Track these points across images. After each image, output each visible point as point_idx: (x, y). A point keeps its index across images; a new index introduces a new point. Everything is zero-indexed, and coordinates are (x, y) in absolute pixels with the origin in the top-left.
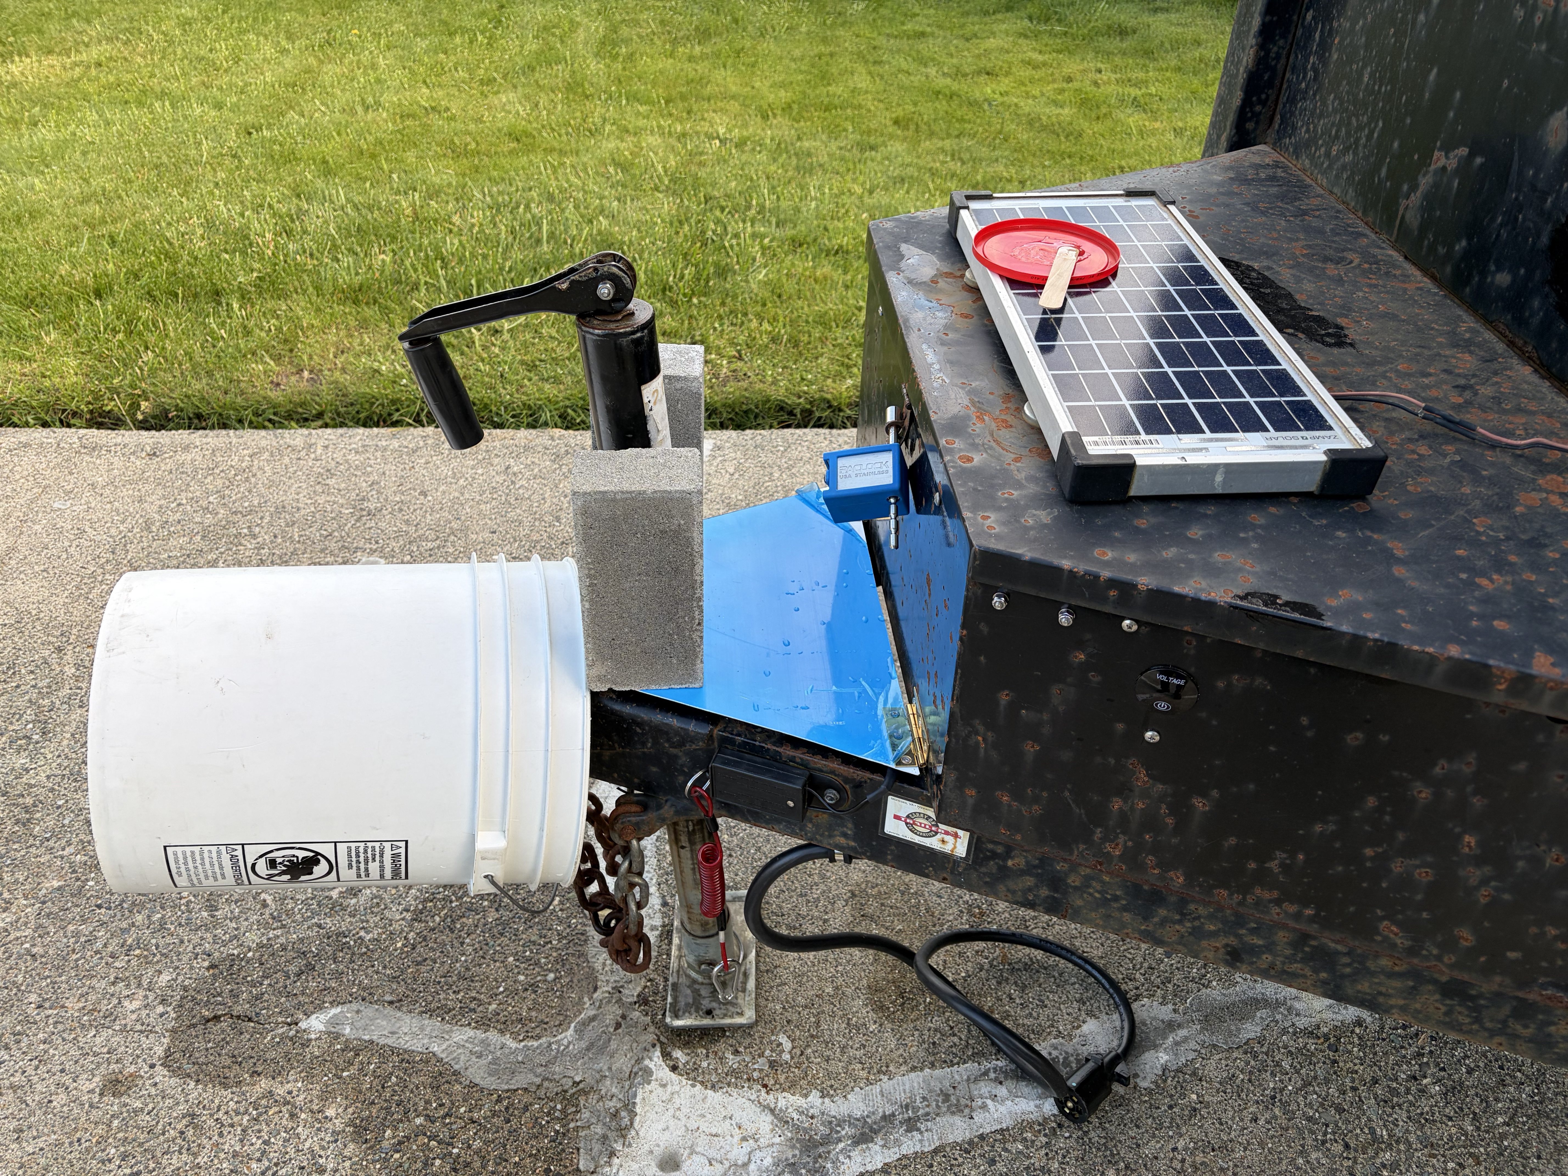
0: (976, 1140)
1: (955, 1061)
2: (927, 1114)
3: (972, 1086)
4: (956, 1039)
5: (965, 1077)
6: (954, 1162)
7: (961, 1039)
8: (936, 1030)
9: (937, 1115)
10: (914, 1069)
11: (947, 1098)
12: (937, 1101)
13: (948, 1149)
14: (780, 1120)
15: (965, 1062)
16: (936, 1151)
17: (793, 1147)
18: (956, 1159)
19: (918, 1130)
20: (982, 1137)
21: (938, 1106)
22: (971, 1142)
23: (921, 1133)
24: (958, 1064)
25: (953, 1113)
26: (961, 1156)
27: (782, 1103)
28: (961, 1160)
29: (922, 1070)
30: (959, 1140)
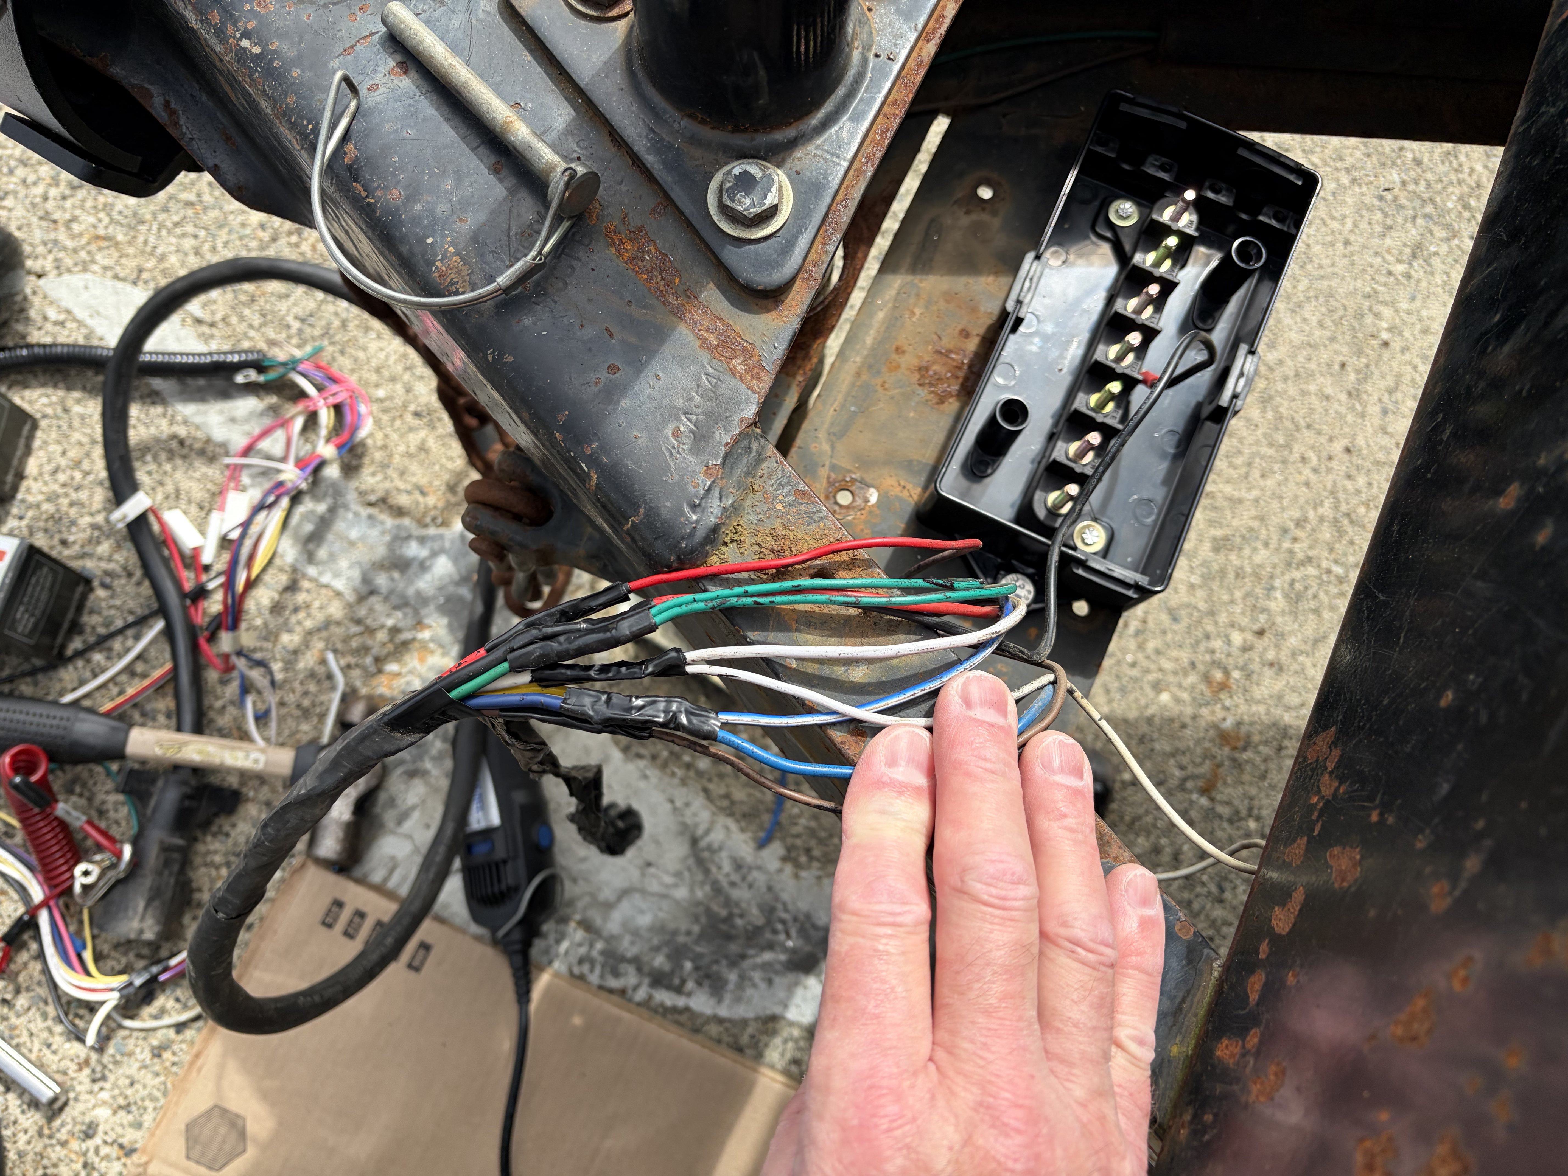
17: (696, 919)
27: (716, 837)
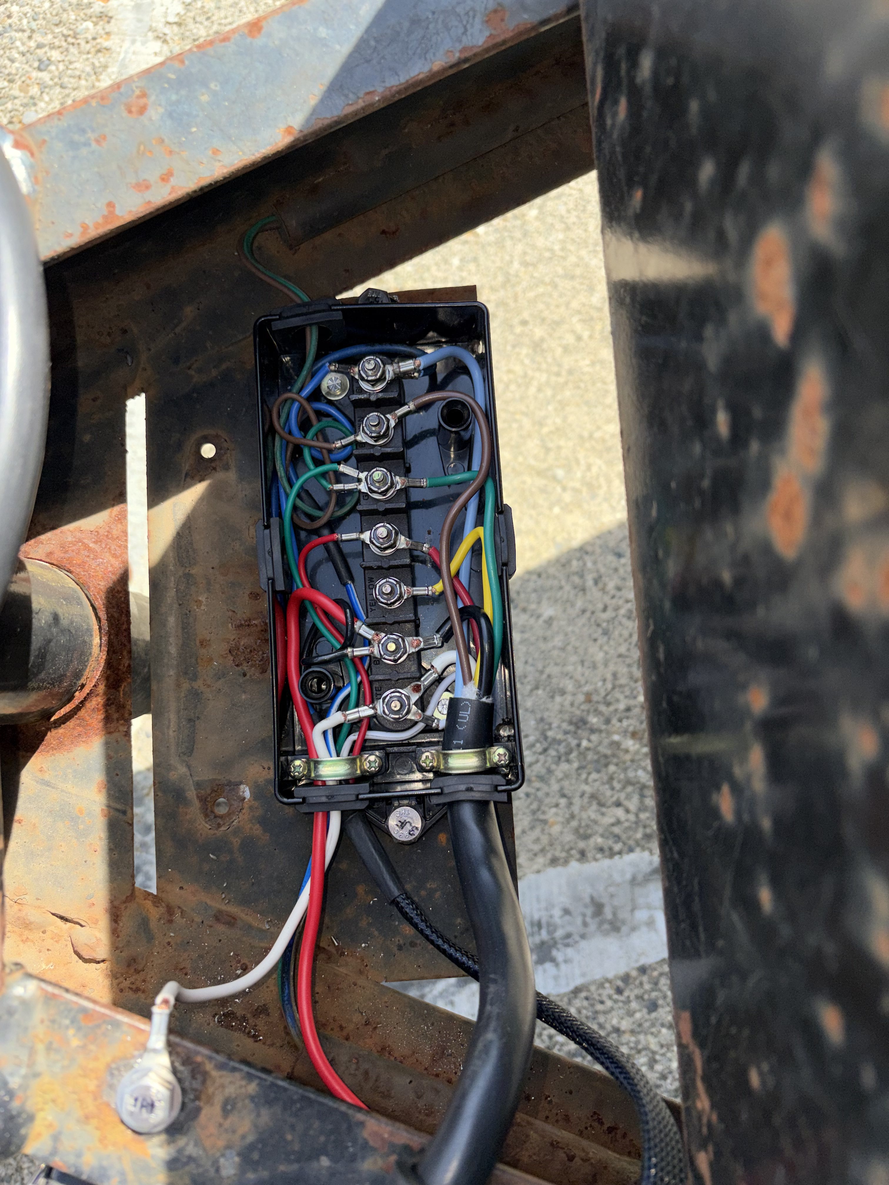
0: (634, 973)
1: (617, 847)
2: (568, 936)
3: (638, 891)
4: (620, 812)
5: (628, 876)
6: (599, 1007)
7: (627, 811)
8: (593, 796)
9: (583, 936)
10: (554, 862)
11: (598, 908)
12: (584, 915)
13: (593, 988)
15: (631, 850)
16: (576, 991)
18: (602, 1002)
19: (553, 960)
20: (643, 970)
21: (585, 924)
22: (626, 978)
23: (557, 965)
24: (620, 853)
25: (606, 934)
26: (610, 997)
28: (609, 1003)
29: (566, 862)
30: (610, 975)
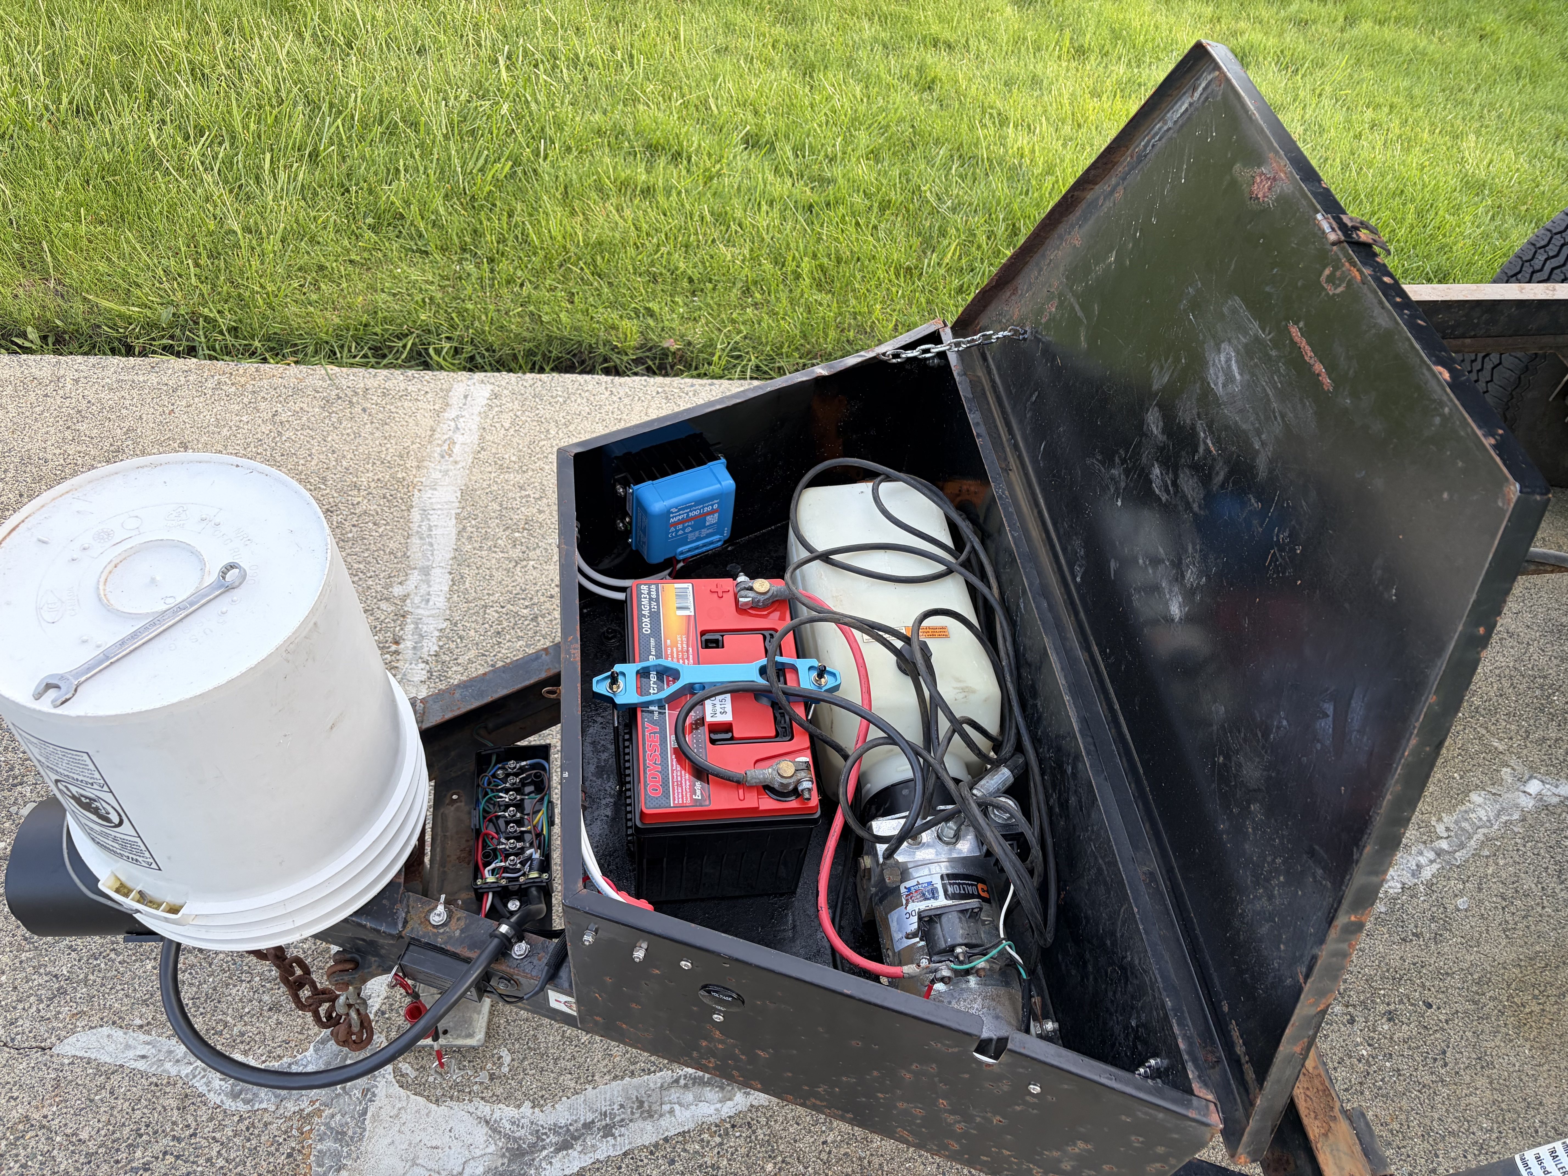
0: (661, 1142)
1: (652, 1069)
2: (622, 1120)
3: (664, 1093)
5: (659, 1085)
6: (640, 1163)
9: (631, 1121)
10: (615, 1078)
11: (641, 1103)
12: (632, 1108)
13: (636, 1152)
14: (494, 1130)
15: (661, 1070)
16: (625, 1154)
17: (504, 1156)
18: (642, 1161)
19: (613, 1135)
20: (666, 1140)
21: (632, 1113)
22: (656, 1145)
23: (615, 1138)
24: (654, 1072)
25: (644, 1119)
26: (646, 1157)
27: (497, 1115)
28: (646, 1161)
29: (622, 1078)
30: (647, 1144)
